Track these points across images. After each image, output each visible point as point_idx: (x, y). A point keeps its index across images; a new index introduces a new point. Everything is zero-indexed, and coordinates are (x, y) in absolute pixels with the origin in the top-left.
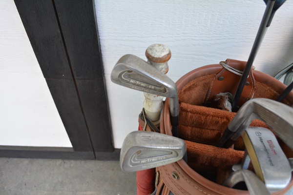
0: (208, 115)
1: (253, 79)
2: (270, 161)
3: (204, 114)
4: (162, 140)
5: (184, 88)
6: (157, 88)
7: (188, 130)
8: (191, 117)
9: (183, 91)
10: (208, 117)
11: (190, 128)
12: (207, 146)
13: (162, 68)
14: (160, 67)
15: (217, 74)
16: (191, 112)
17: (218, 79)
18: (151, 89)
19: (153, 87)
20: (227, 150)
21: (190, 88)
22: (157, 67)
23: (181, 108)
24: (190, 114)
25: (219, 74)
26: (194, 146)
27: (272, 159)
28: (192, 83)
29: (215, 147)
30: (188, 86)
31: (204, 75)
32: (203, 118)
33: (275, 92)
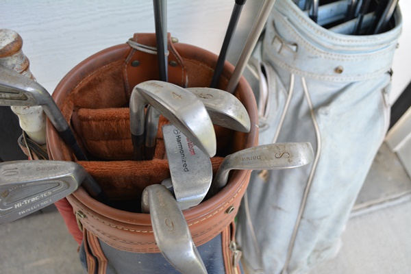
0: (119, 119)
1: (177, 56)
2: (185, 165)
3: (112, 119)
4: (38, 169)
5: (78, 88)
6: (14, 95)
7: (103, 146)
8: (96, 126)
9: (76, 91)
10: (120, 122)
11: (104, 142)
12: (121, 162)
13: (14, 65)
14: (9, 63)
15: (126, 57)
16: (94, 120)
17: (132, 64)
18: (6, 98)
19: (8, 95)
20: (149, 162)
21: (90, 86)
22: (4, 64)
23: (79, 116)
24: (93, 123)
25: (129, 58)
26: (101, 166)
27: (187, 163)
28: (90, 78)
29: (132, 162)
30: (83, 83)
31: (105, 62)
32: (113, 124)
33: (210, 68)
